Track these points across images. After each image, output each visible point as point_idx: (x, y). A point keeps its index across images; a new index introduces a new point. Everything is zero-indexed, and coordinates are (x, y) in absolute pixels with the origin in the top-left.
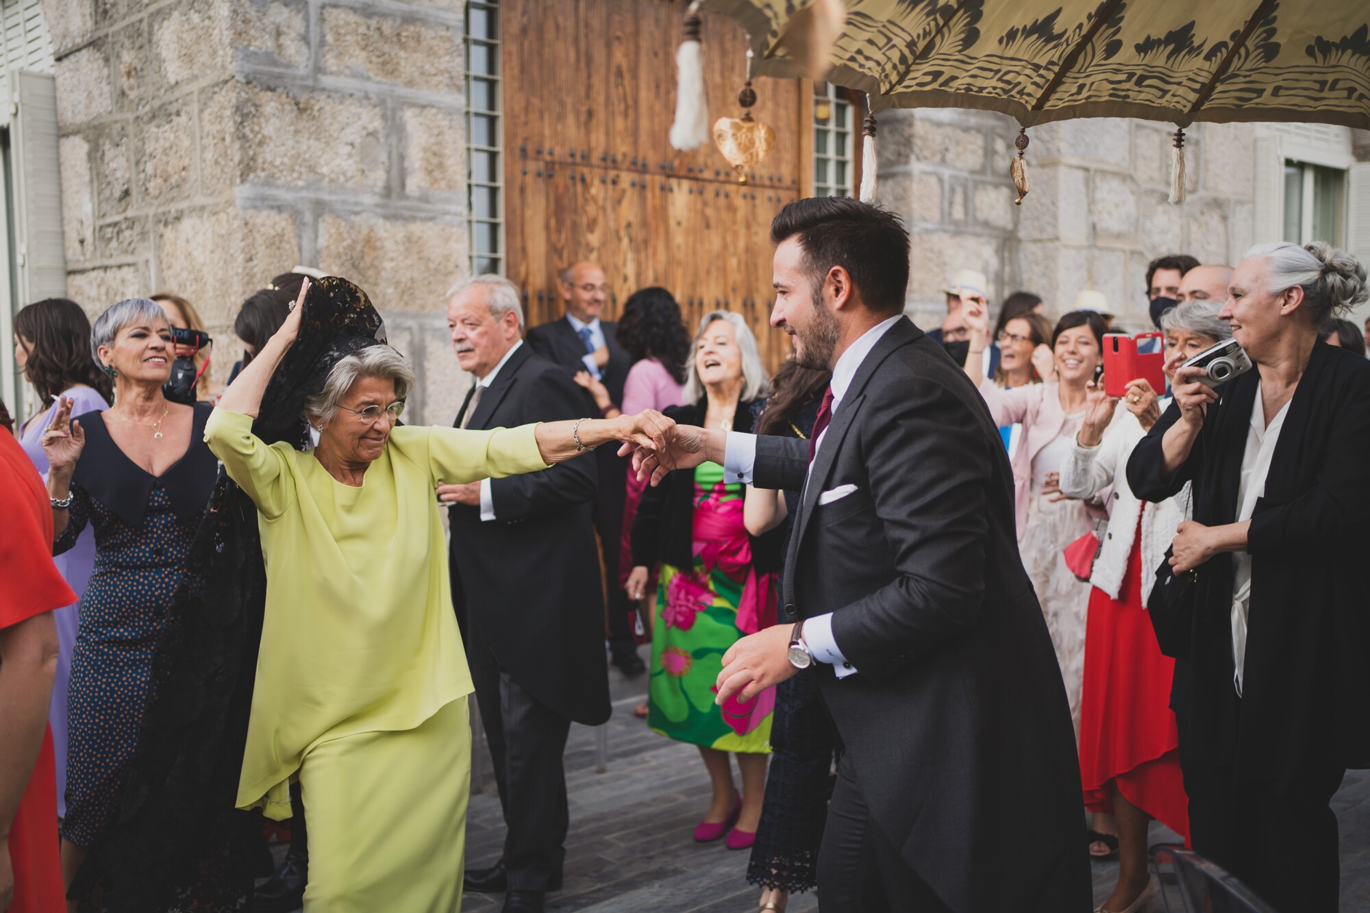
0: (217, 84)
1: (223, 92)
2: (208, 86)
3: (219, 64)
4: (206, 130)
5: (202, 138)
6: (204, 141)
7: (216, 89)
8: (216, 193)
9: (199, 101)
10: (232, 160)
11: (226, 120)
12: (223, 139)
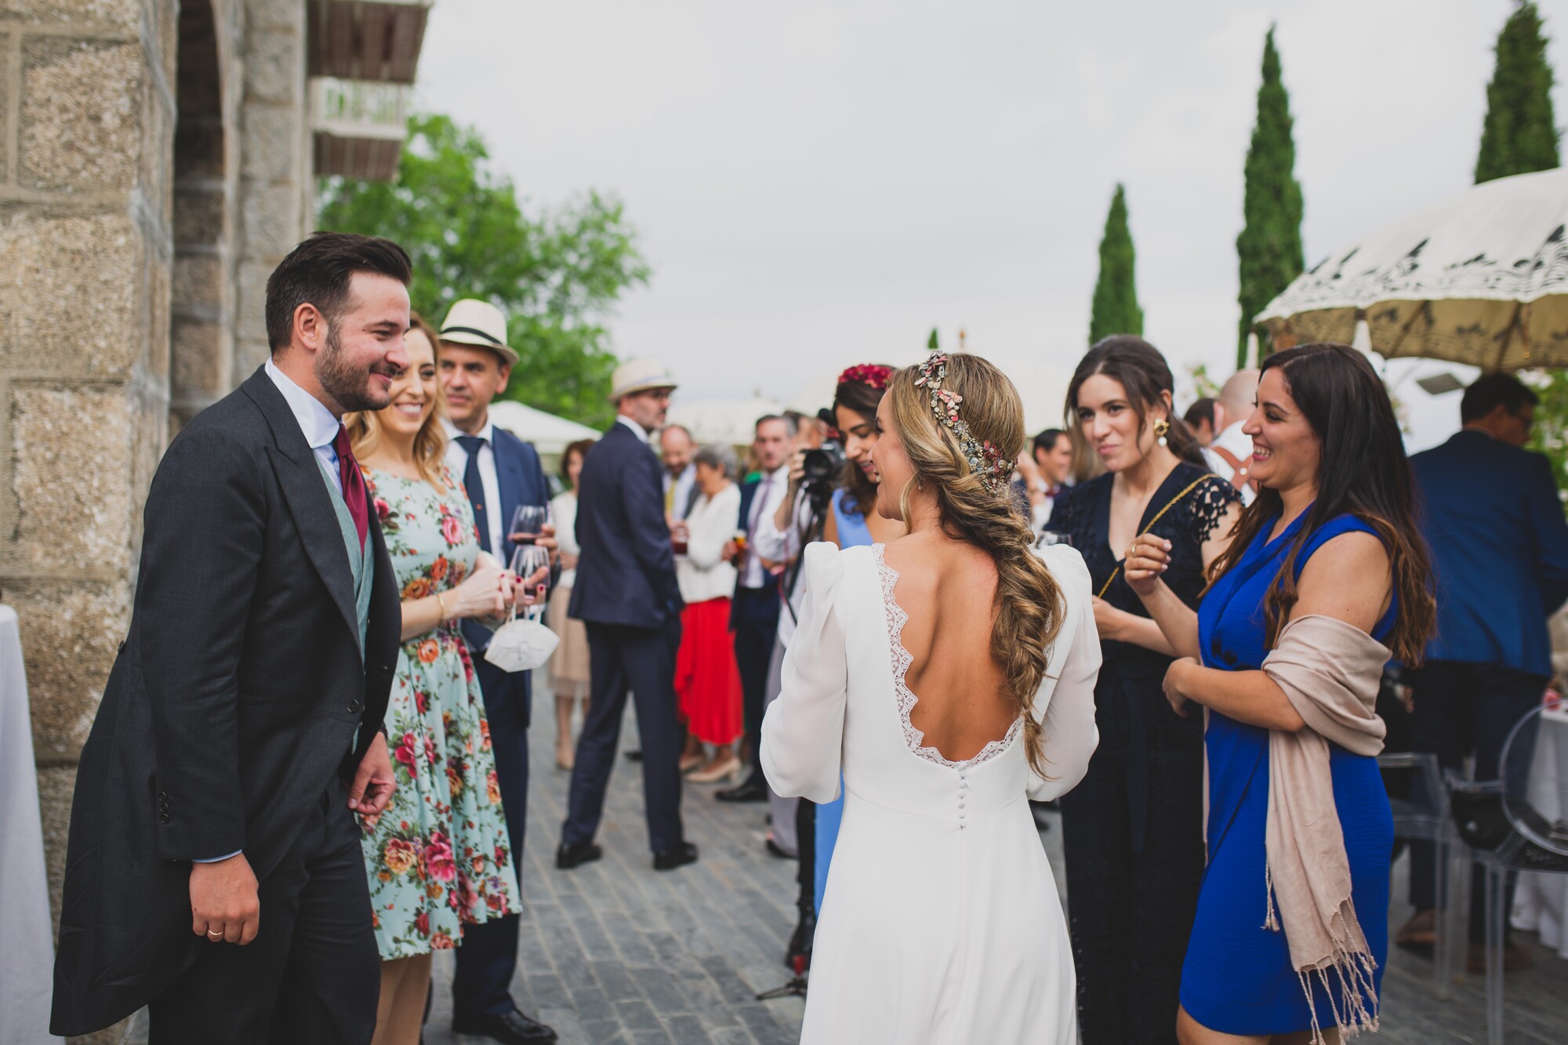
0: (90, 41)
1: (103, 54)
2: (63, 38)
3: (101, 13)
4: (39, 95)
5: (24, 104)
6: (32, 110)
7: (84, 46)
8: (70, 189)
9: (24, 50)
10: (121, 149)
11: (109, 94)
12: (96, 119)
